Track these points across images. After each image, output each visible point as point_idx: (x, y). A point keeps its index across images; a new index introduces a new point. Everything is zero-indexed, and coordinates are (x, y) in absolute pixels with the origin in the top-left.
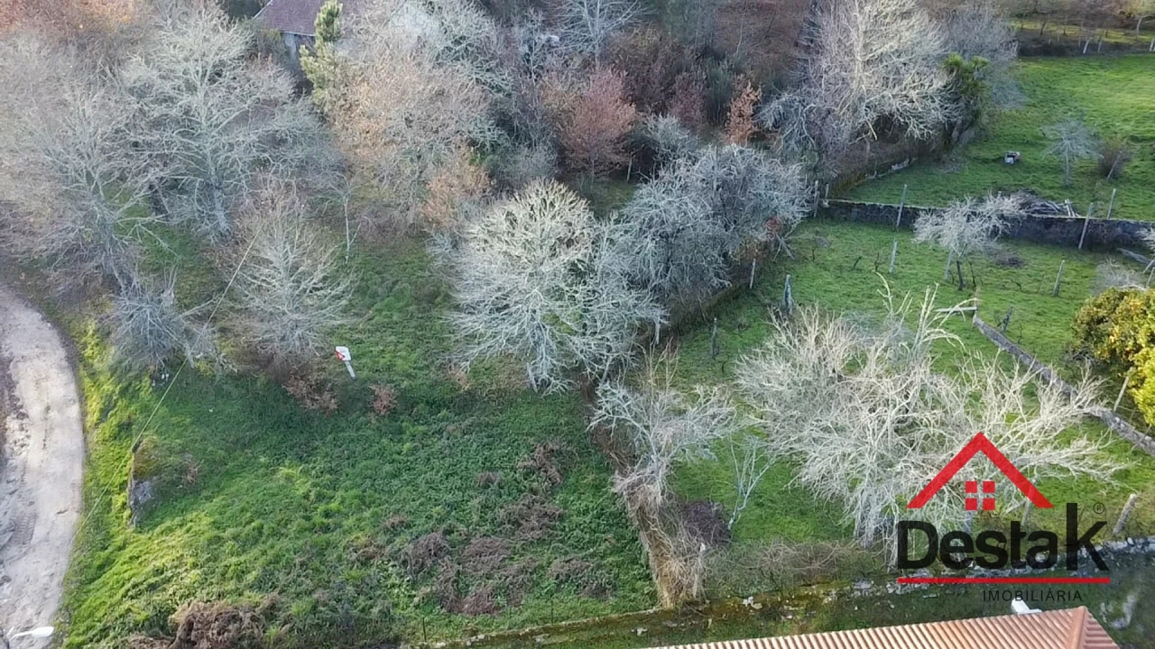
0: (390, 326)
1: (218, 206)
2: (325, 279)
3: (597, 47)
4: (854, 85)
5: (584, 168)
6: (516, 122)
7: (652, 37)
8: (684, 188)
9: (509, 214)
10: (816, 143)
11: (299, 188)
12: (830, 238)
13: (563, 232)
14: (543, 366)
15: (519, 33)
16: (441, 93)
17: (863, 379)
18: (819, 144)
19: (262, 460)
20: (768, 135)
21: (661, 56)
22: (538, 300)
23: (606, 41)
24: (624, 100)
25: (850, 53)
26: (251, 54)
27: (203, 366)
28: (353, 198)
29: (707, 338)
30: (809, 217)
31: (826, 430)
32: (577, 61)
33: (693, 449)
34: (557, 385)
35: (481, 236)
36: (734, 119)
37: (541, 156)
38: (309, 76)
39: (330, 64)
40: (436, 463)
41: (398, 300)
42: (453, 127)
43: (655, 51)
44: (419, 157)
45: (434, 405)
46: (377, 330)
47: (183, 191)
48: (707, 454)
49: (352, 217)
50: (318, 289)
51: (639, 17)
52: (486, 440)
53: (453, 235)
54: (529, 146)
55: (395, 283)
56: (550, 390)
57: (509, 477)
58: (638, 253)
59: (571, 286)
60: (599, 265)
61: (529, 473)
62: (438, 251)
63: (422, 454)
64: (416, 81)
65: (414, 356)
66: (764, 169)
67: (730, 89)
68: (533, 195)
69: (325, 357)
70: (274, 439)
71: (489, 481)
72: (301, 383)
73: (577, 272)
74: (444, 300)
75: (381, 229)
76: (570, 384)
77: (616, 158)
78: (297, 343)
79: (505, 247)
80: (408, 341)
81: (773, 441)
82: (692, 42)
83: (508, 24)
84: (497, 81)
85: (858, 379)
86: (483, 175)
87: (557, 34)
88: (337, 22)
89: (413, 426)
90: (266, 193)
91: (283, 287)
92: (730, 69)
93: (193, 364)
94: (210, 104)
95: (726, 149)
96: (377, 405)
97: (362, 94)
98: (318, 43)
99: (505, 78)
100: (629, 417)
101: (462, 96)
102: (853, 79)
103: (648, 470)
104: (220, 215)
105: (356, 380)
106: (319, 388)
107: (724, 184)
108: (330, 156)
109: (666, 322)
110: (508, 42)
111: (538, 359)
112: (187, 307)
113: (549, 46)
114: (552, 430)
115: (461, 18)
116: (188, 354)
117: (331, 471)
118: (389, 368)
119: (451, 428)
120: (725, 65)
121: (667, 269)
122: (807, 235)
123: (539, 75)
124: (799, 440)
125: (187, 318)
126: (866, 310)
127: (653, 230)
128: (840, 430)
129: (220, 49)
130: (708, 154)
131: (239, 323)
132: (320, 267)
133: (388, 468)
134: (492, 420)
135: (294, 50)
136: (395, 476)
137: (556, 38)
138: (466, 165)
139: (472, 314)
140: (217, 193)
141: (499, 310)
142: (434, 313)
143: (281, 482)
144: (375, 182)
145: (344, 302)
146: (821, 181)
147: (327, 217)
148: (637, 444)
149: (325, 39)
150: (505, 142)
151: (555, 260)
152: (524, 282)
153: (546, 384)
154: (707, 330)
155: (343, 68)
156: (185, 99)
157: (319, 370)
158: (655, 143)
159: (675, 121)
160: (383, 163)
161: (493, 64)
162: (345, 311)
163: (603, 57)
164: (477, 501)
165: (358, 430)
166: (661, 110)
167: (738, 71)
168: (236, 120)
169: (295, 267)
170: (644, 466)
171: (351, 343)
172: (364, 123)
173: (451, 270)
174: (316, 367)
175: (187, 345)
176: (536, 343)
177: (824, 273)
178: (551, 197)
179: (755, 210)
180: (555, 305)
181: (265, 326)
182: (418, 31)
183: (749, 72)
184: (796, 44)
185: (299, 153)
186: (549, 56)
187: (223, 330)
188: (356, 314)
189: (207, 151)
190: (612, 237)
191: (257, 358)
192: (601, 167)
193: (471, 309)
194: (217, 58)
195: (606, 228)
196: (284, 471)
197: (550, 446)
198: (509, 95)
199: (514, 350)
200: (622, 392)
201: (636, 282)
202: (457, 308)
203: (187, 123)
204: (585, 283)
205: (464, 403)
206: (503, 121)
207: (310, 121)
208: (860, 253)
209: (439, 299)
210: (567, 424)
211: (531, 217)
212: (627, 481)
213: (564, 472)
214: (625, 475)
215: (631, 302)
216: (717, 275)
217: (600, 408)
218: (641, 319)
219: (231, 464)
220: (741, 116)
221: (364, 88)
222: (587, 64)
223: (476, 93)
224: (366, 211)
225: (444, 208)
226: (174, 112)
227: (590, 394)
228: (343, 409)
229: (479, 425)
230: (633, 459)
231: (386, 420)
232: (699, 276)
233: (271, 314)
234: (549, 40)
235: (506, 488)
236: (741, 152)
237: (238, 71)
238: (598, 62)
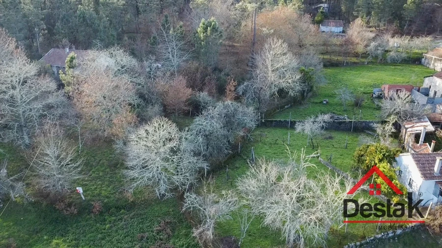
0: (99, 178)
1: (25, 134)
2: (71, 160)
3: (176, 68)
4: (269, 79)
5: (173, 112)
6: (146, 96)
7: (195, 64)
8: (212, 117)
9: (146, 130)
10: (258, 99)
11: (60, 125)
12: (266, 133)
13: (167, 136)
14: (163, 188)
15: (146, 64)
16: (117, 86)
17: (283, 183)
18: (259, 100)
19: (45, 237)
20: (241, 97)
21: (199, 71)
22: (159, 163)
23: (179, 66)
24: (187, 87)
25: (267, 67)
26: (39, 74)
27: (18, 200)
28: (82, 128)
29: (224, 173)
30: (258, 126)
31: (272, 203)
32: (168, 73)
33: (223, 216)
34: (169, 195)
35: (135, 139)
36: (228, 92)
37: (157, 108)
38: (63, 82)
39: (72, 77)
40: (120, 232)
41: (102, 167)
42: (122, 99)
43: (197, 69)
44: (109, 111)
45: (118, 208)
46: (93, 180)
47: (10, 129)
48: (228, 217)
49: (81, 135)
50: (68, 164)
51: (191, 57)
52: (140, 220)
53: (123, 140)
54: (152, 105)
55: (100, 161)
56: (166, 198)
57: (151, 235)
58: (196, 143)
59: (172, 156)
60: (182, 148)
61: (159, 232)
62: (118, 146)
63: (114, 229)
64: (108, 82)
65: (109, 189)
66: (240, 109)
67: (226, 82)
68: (155, 123)
69: (71, 192)
70: (51, 228)
71: (142, 237)
72: (62, 204)
73: (174, 151)
74: (121, 166)
75: (94, 140)
76: (173, 195)
77: (185, 108)
78: (60, 187)
79: (145, 143)
80: (106, 183)
81: (252, 210)
82: (211, 65)
83: (142, 61)
84: (139, 81)
85: (281, 183)
86: (135, 116)
87: (160, 64)
88: (74, 61)
89: (110, 217)
90: (46, 127)
91: (53, 164)
92: (225, 74)
93: (14, 200)
94: (22, 93)
95: (226, 103)
96: (94, 210)
97: (86, 88)
98: (67, 69)
99: (141, 80)
100: (197, 205)
101: (125, 87)
102: (269, 77)
103: (206, 226)
104: (26, 137)
105: (85, 201)
106: (70, 205)
107: (226, 115)
108: (72, 112)
109: (209, 168)
110: (142, 67)
111: (160, 186)
112: (11, 176)
113: (158, 68)
114: (167, 214)
115: (124, 59)
116: (12, 195)
117: (75, 239)
118: (99, 195)
119: (126, 217)
120: (223, 73)
121: (208, 148)
122: (258, 132)
123: (154, 79)
124: (262, 209)
125: (11, 180)
126: (281, 158)
127: (201, 134)
128: (277, 203)
129: (26, 72)
130: (220, 104)
131: (35, 181)
132: (69, 156)
133: (100, 236)
134: (142, 212)
135: (56, 72)
136: (103, 239)
137: (160, 65)
138: (128, 113)
139: (133, 170)
140: (24, 129)
141: (143, 168)
142: (117, 171)
143: (54, 246)
144: (91, 121)
145: (79, 169)
146: (261, 113)
147: (71, 136)
148: (201, 216)
149: (70, 68)
150: (143, 103)
151: (165, 147)
152: (153, 156)
153: (164, 195)
154: (224, 170)
155: (77, 78)
156: (11, 92)
157: (69, 198)
158: (200, 102)
159: (206, 94)
160: (94, 114)
161: (137, 75)
162: (80, 173)
163: (178, 72)
164: (138, 246)
165: (87, 221)
166: (201, 90)
167: (228, 75)
168: (33, 100)
169: (58, 157)
170: (204, 224)
171: (82, 186)
172: (86, 99)
173: (123, 154)
174: (68, 197)
175: (11, 192)
176: (159, 180)
177: (265, 146)
178: (163, 123)
179: (238, 124)
180: (166, 164)
181: (46, 181)
182: (106, 64)
183: (232, 76)
184: (247, 65)
185: (60, 111)
186: (158, 72)
187: (27, 184)
188: (84, 174)
189: (21, 112)
190: (187, 137)
191: (43, 195)
192: (180, 112)
193: (132, 168)
194: (25, 76)
195: (184, 134)
196: (55, 241)
197: (167, 220)
198: (143, 87)
199: (150, 183)
200: (194, 196)
201: (197, 154)
202: (127, 168)
203: (12, 102)
204: (177, 155)
205: (131, 206)
206: (141, 96)
207: (64, 99)
208: (277, 138)
209: (118, 166)
210: (173, 211)
211: (155, 131)
212: (199, 231)
213: (173, 230)
214: (198, 229)
215: (195, 161)
216: (226, 149)
217: (186, 203)
218: (199, 168)
219: (31, 241)
220: (230, 91)
221: (86, 85)
222: (172, 74)
223: (130, 86)
224: (88, 132)
225: (119, 130)
226: (7, 97)
227: (182, 198)
228: (80, 213)
229: (137, 215)
230: (200, 222)
231: (99, 216)
232: (220, 150)
233: (48, 176)
234: (158, 66)
235: (150, 239)
236: (232, 104)
237: (34, 80)
238: (176, 73)
